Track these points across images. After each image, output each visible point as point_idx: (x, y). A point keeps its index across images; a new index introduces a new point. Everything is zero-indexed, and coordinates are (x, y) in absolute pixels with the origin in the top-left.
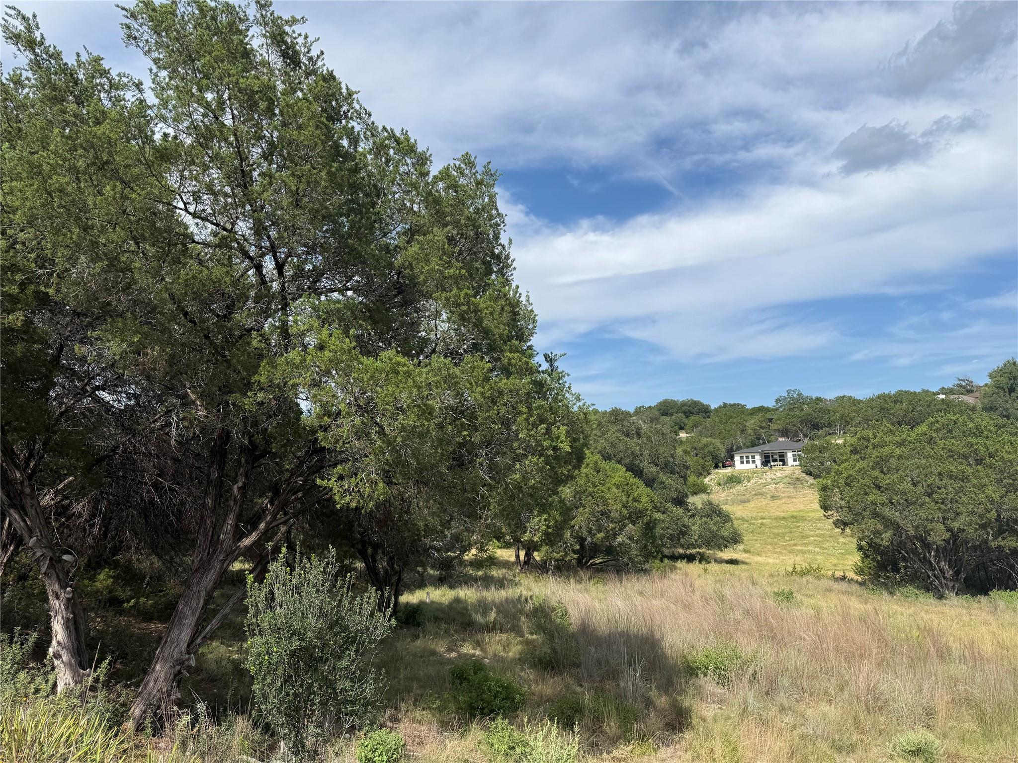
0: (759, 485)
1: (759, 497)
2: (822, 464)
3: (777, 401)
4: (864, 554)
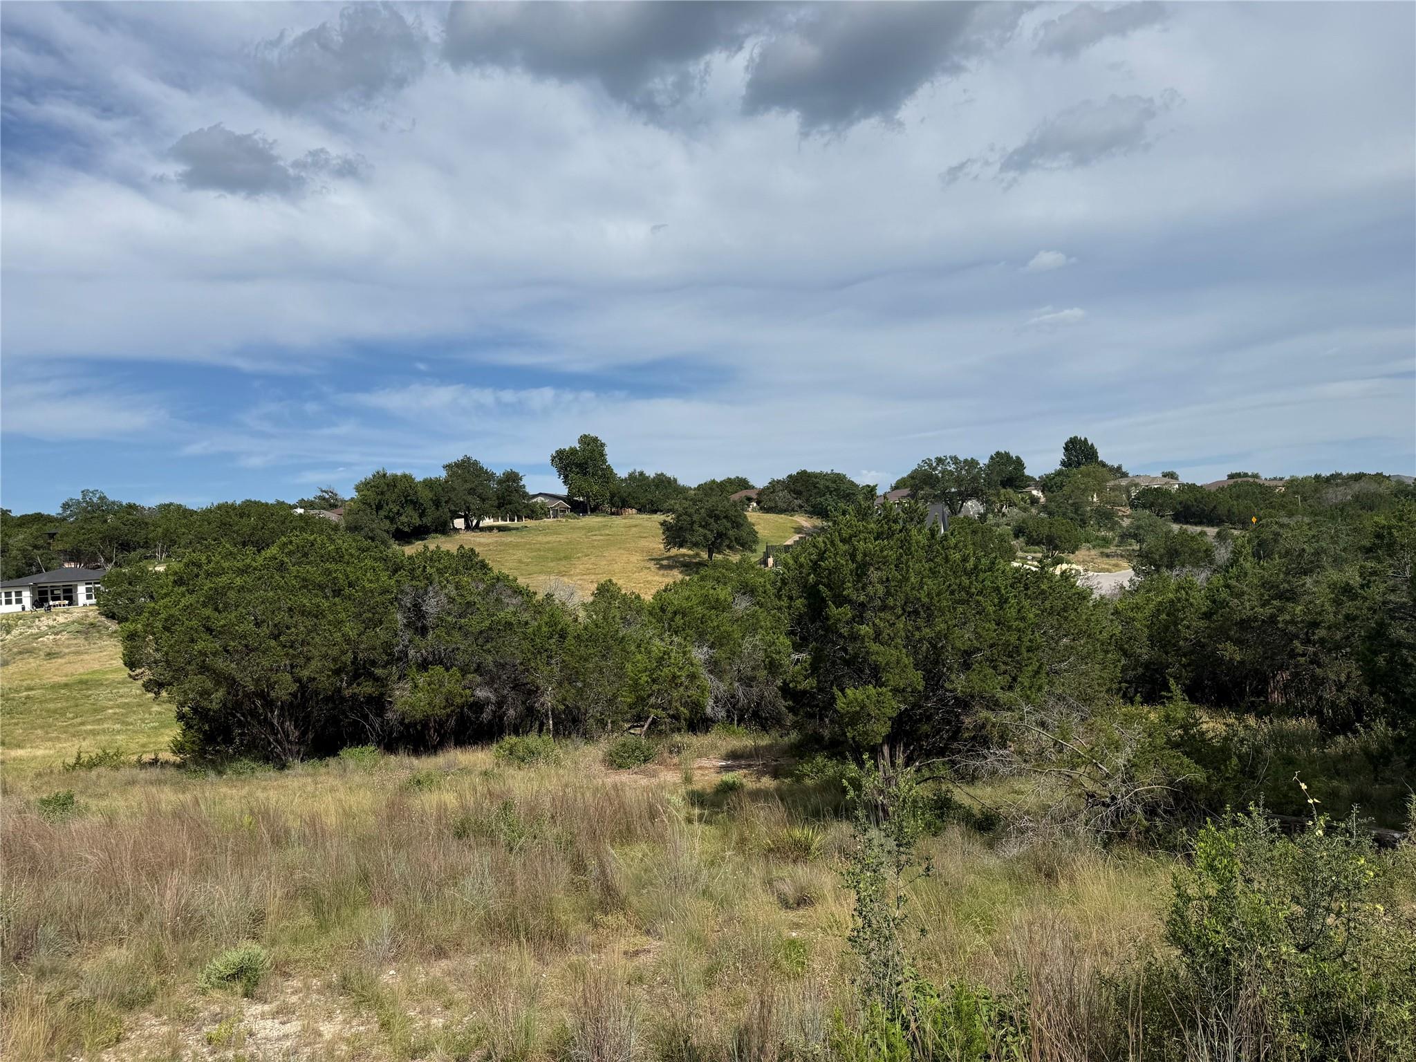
0: (25, 638)
1: (26, 656)
2: (132, 601)
3: (66, 506)
4: (187, 724)
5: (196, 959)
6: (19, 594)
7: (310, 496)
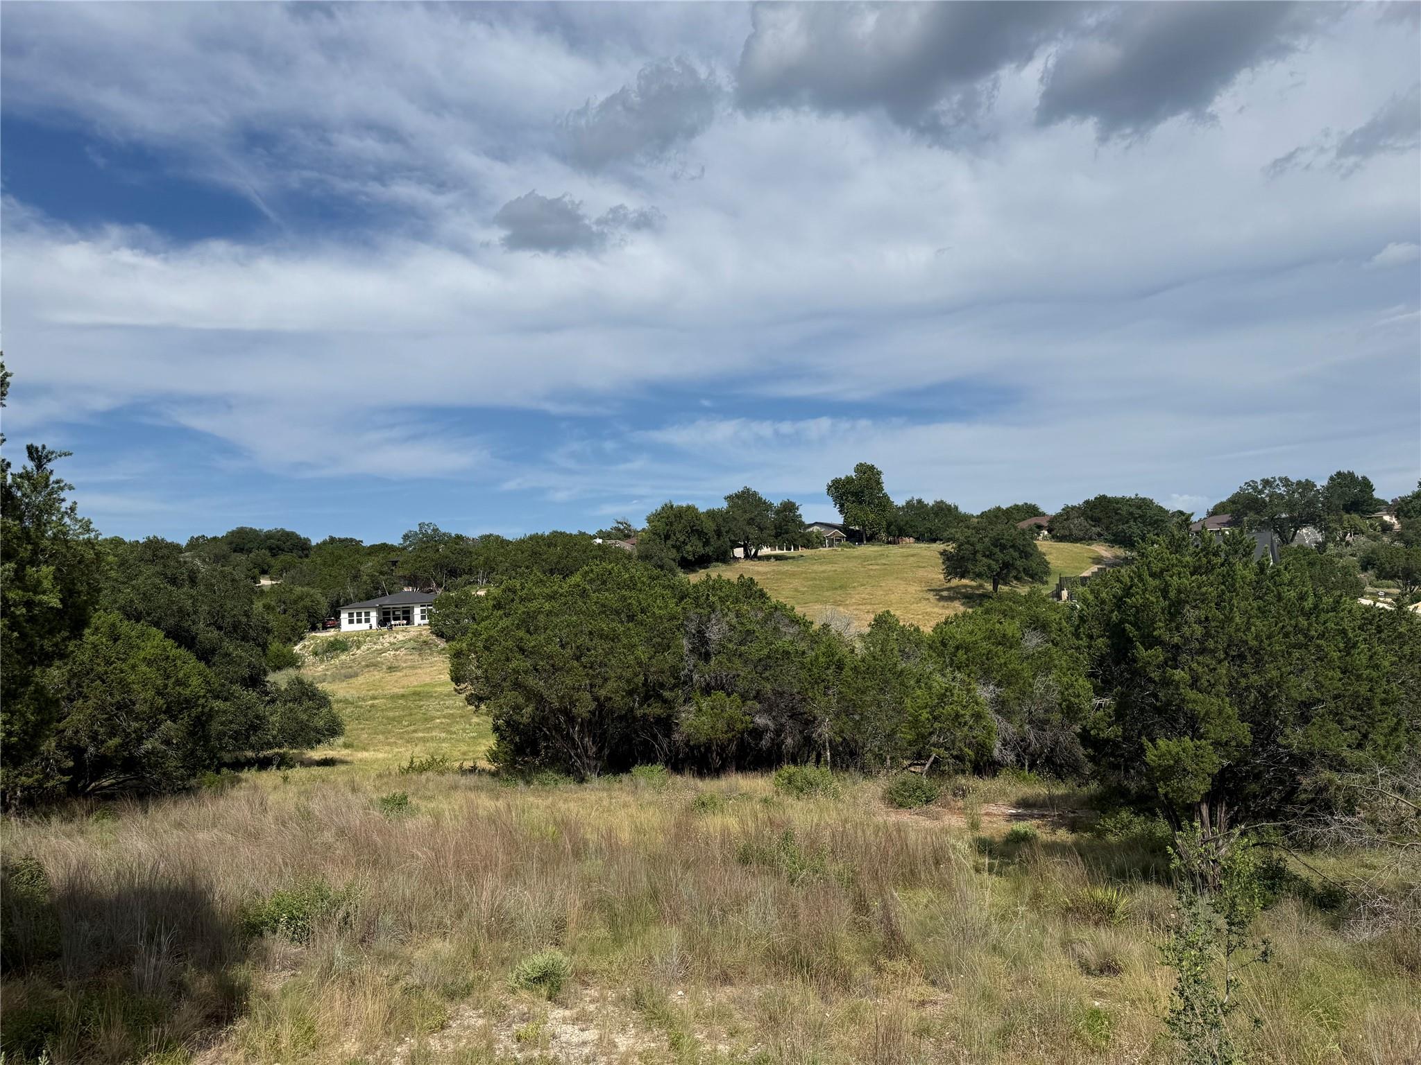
0: (372, 653)
1: (372, 669)
2: (458, 622)
3: (406, 537)
4: (501, 735)
5: (507, 959)
6: (367, 614)
7: (607, 527)
